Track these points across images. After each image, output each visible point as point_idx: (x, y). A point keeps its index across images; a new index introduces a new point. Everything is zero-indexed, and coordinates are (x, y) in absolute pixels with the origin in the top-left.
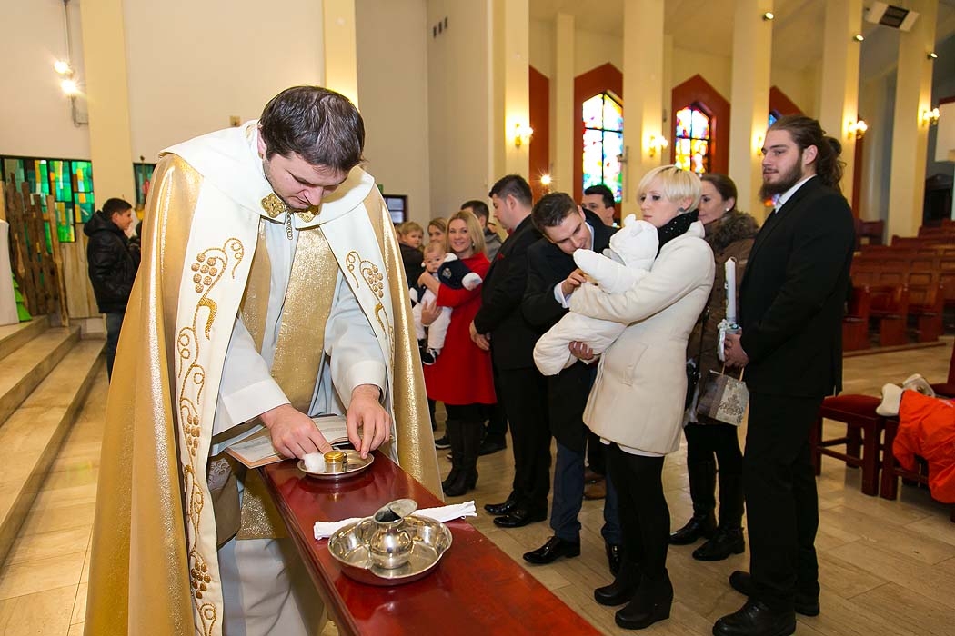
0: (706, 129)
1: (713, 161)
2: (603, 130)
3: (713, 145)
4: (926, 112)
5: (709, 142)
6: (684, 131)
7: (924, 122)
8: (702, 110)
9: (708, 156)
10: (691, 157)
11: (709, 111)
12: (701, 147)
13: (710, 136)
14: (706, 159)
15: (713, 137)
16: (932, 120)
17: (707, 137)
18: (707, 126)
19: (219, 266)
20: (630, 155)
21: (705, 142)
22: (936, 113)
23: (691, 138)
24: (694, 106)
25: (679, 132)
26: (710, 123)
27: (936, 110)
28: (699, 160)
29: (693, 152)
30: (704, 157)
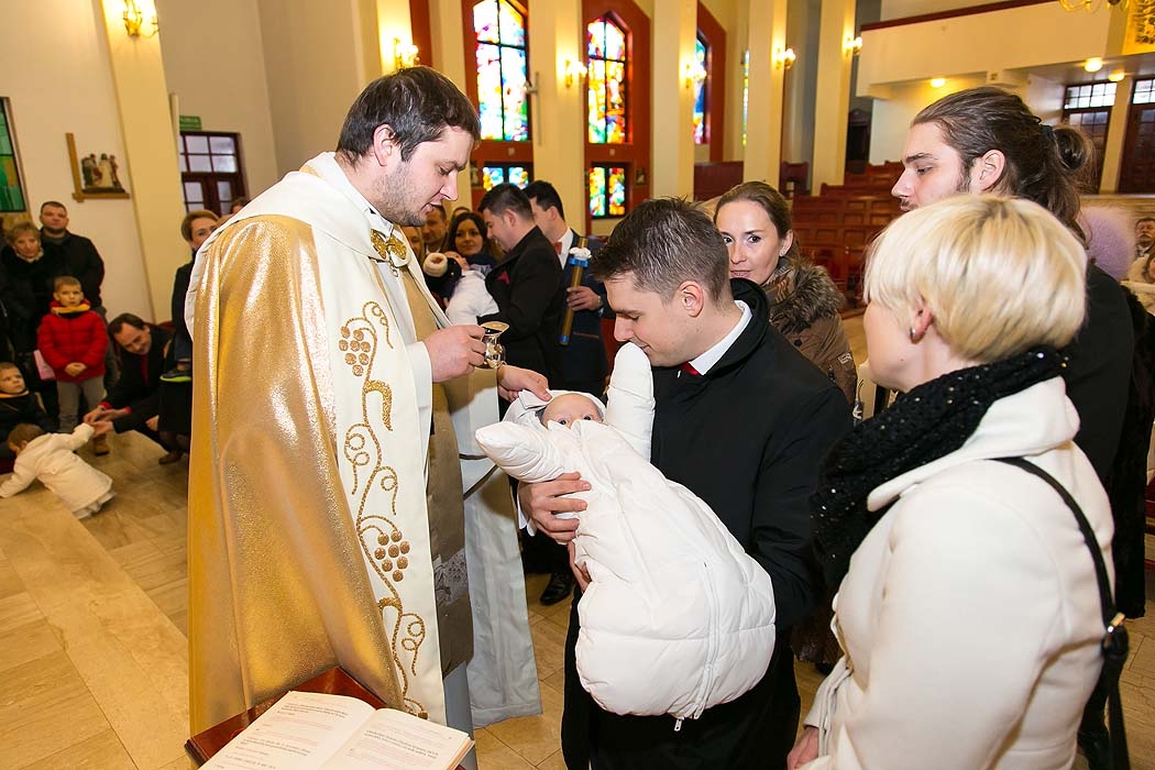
0: (621, 48)
1: (630, 88)
2: (500, 45)
3: (631, 68)
4: (849, 41)
5: (626, 64)
6: (597, 49)
7: (848, 51)
8: (616, 24)
9: (625, 82)
10: (606, 83)
11: (624, 25)
12: (616, 71)
13: (626, 57)
14: (623, 86)
15: (630, 59)
16: (855, 50)
17: (623, 59)
18: (622, 44)
19: (368, 338)
20: (540, 83)
21: (621, 65)
22: (859, 42)
23: (605, 59)
24: (607, 18)
25: (592, 52)
26: (626, 40)
27: (859, 40)
28: (615, 86)
29: (609, 76)
30: (620, 84)
